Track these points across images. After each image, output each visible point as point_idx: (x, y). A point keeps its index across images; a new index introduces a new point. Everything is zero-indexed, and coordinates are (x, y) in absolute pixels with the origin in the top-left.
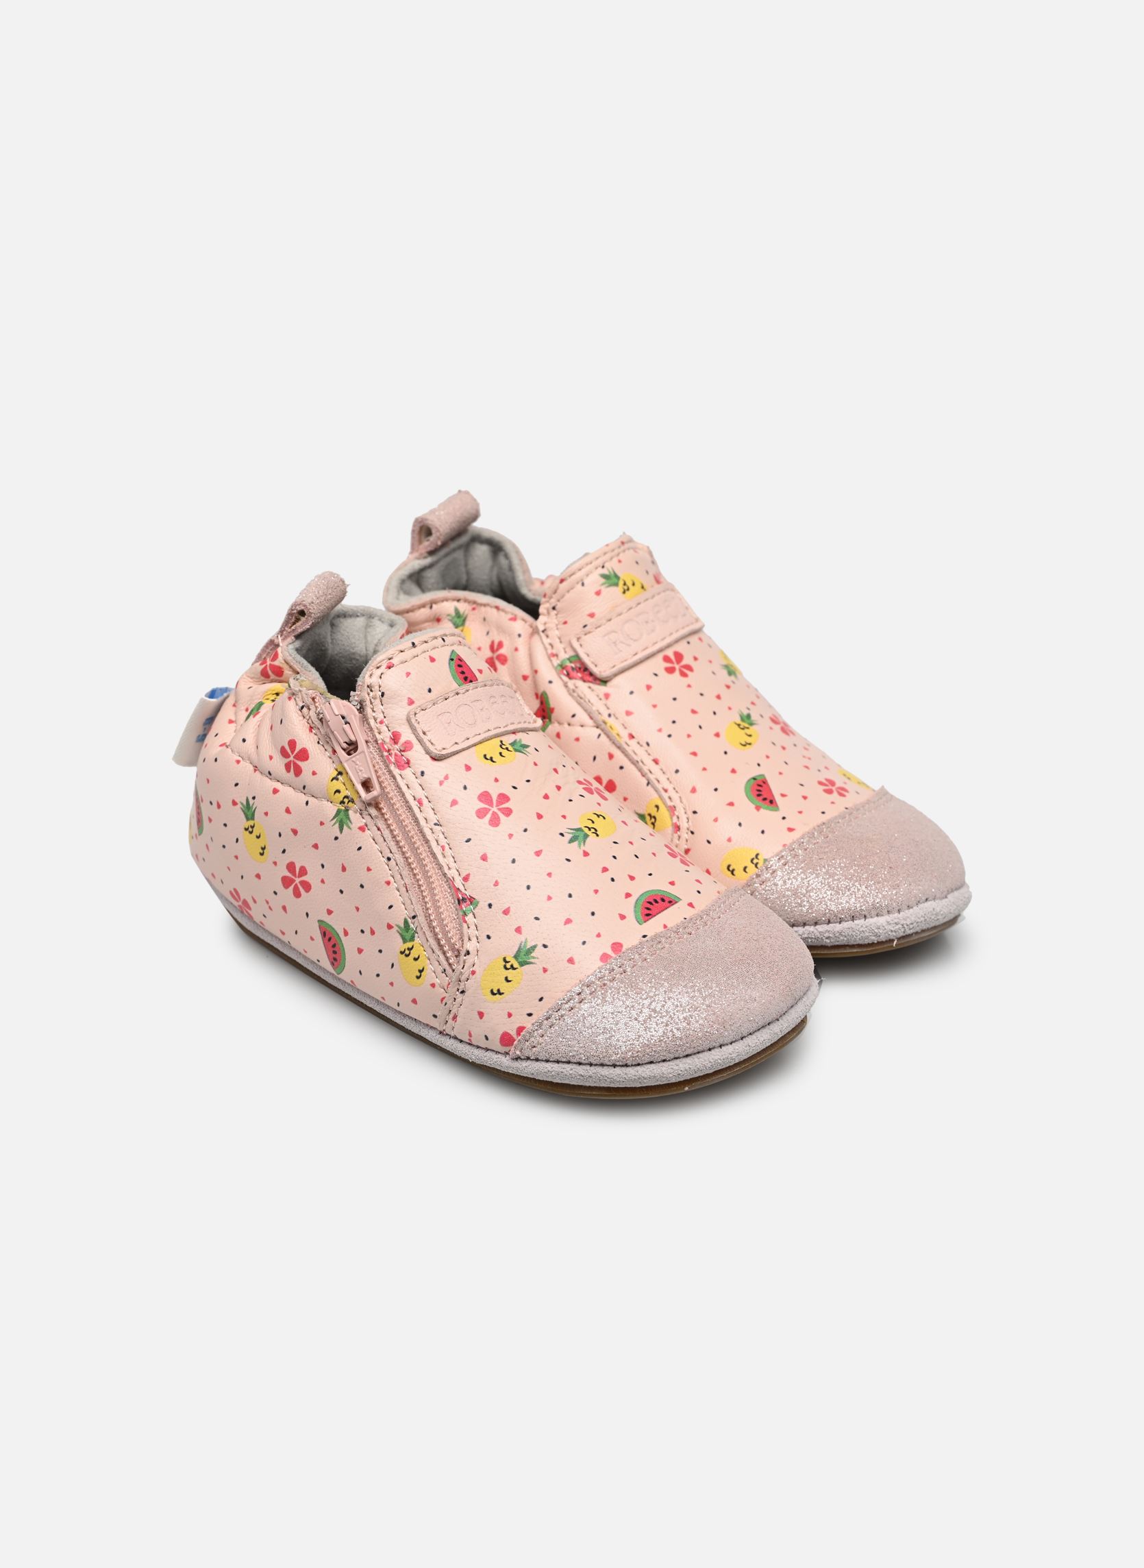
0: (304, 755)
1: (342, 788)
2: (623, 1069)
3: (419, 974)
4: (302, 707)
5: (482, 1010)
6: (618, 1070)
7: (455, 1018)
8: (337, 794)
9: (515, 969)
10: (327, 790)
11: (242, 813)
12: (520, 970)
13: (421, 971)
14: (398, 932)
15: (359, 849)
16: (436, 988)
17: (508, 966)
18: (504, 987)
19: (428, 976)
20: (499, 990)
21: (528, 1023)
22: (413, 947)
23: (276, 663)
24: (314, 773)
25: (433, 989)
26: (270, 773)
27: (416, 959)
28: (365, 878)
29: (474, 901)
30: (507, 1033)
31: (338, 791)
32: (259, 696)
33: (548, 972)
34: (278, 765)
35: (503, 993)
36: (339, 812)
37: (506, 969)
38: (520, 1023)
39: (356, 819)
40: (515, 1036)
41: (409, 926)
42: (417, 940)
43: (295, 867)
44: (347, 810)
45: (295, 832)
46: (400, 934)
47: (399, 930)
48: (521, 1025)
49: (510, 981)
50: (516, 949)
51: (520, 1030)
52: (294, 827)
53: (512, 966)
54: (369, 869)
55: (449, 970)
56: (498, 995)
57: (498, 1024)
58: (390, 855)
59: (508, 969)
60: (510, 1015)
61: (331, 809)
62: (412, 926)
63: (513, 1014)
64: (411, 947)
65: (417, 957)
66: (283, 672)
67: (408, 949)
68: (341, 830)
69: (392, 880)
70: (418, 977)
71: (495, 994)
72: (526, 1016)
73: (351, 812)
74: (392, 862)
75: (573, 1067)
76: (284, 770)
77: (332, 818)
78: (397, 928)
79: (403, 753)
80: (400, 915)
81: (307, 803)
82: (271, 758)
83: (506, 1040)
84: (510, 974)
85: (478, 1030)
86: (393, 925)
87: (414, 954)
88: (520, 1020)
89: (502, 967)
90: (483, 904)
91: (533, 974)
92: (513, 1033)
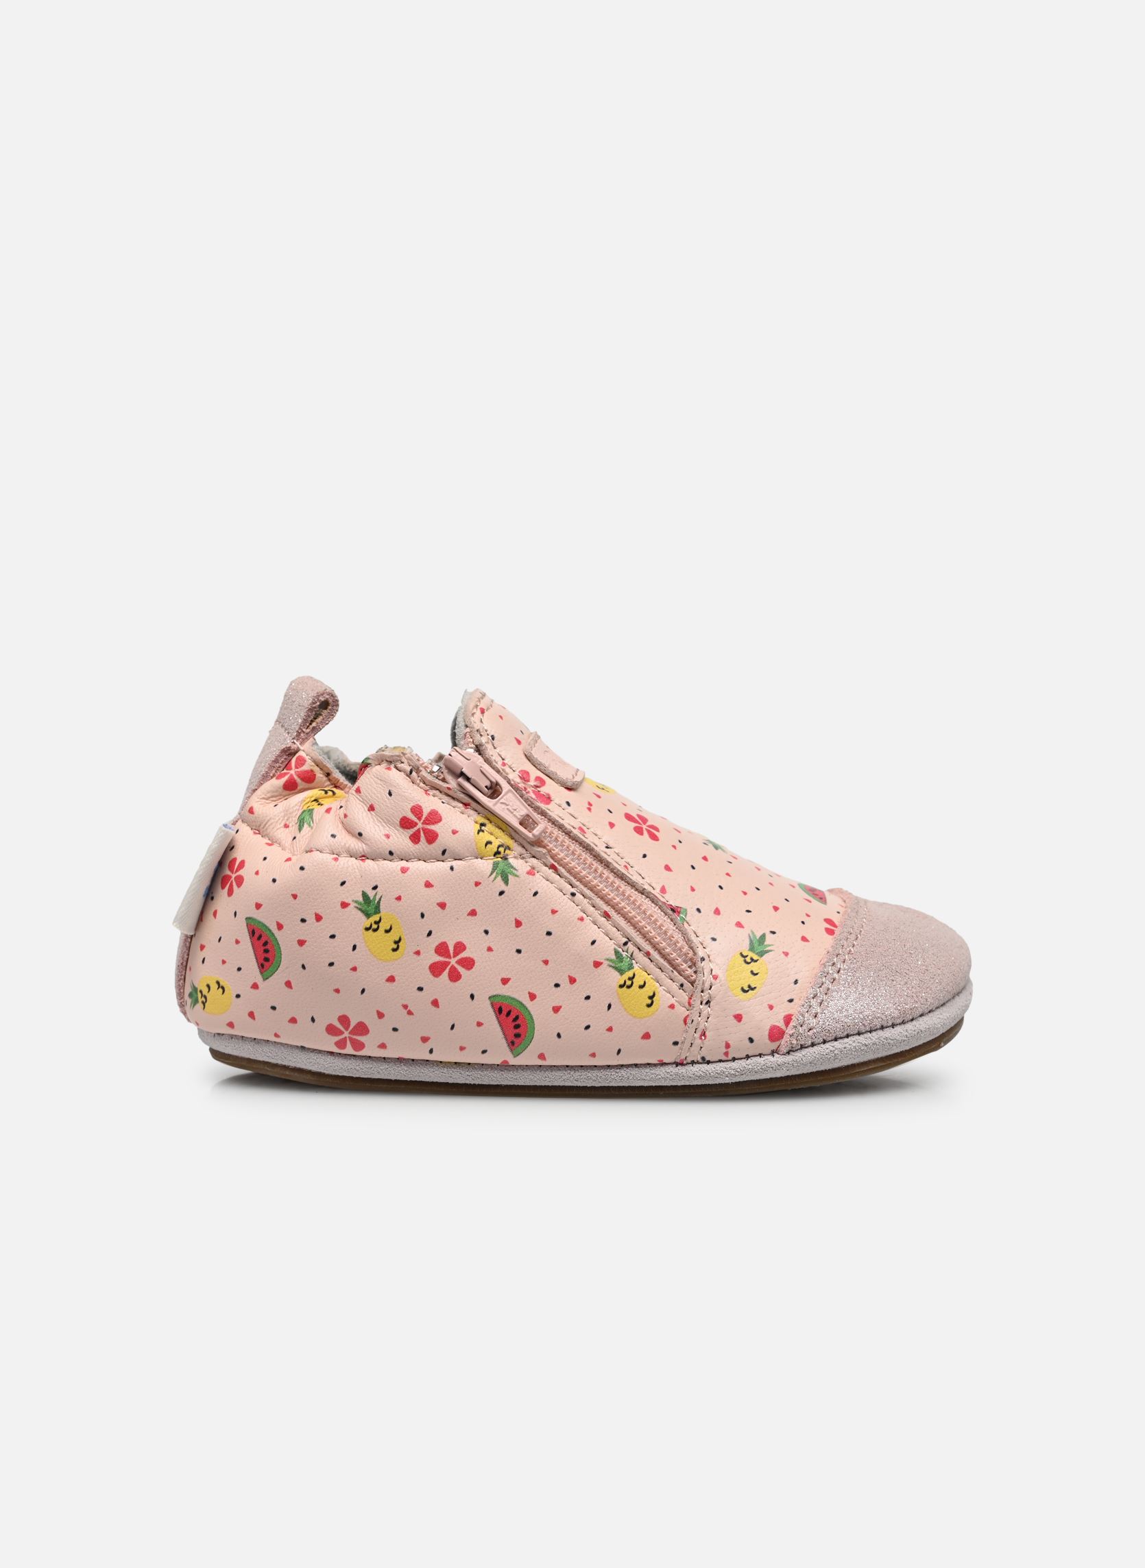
0: (435, 817)
1: (491, 838)
2: (903, 1026)
3: (649, 1002)
4: (411, 772)
5: (738, 1012)
6: (898, 1029)
7: (704, 1034)
8: (489, 846)
9: (756, 961)
10: (476, 845)
11: (359, 912)
12: (762, 960)
13: (651, 998)
14: (611, 966)
15: (536, 894)
16: (676, 1008)
17: (748, 960)
18: (753, 981)
19: (663, 999)
20: (749, 986)
21: (793, 1009)
22: (634, 975)
23: (305, 768)
24: (454, 832)
25: (672, 1011)
26: (391, 853)
27: (641, 987)
28: (550, 923)
29: (682, 910)
30: (774, 1026)
31: (489, 843)
32: (297, 807)
33: (790, 955)
34: (401, 840)
35: (755, 988)
36: (495, 866)
37: (748, 963)
38: (784, 1012)
39: (520, 865)
40: (783, 1027)
41: (622, 955)
42: (636, 967)
43: (447, 946)
44: (505, 858)
45: (442, 906)
46: (613, 967)
47: (611, 964)
48: (787, 1013)
49: (757, 974)
50: (748, 942)
51: (788, 1019)
52: (440, 900)
53: (752, 959)
54: (554, 912)
55: (687, 985)
56: (750, 992)
57: (761, 1019)
58: (573, 890)
59: (750, 963)
60: (771, 1007)
61: (486, 865)
62: (624, 954)
63: (774, 1005)
64: (631, 975)
65: (642, 983)
66: (315, 775)
67: (630, 979)
68: (506, 882)
69: (584, 916)
70: (649, 1006)
71: (748, 991)
72: (788, 1003)
73: (511, 861)
74: (579, 896)
75: (854, 1039)
76: (410, 843)
77: (489, 874)
78: (608, 962)
79: (539, 789)
80: (607, 948)
81: (452, 868)
82: (388, 836)
83: (776, 1034)
84: (753, 966)
85: (737, 1036)
86: (602, 961)
87: (638, 981)
88: (783, 1009)
89: (743, 962)
90: (692, 912)
91: (777, 961)
92: (781, 1024)
